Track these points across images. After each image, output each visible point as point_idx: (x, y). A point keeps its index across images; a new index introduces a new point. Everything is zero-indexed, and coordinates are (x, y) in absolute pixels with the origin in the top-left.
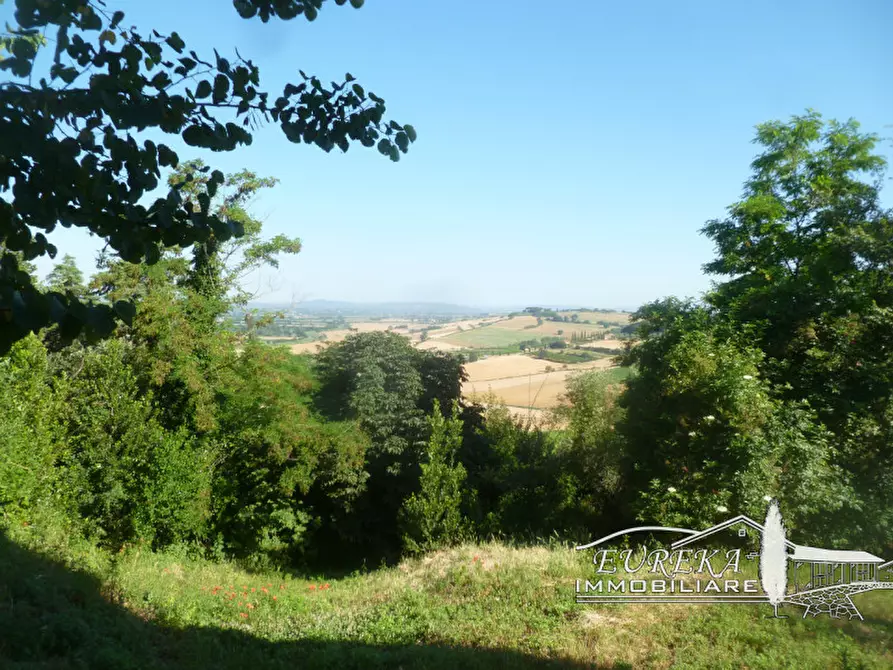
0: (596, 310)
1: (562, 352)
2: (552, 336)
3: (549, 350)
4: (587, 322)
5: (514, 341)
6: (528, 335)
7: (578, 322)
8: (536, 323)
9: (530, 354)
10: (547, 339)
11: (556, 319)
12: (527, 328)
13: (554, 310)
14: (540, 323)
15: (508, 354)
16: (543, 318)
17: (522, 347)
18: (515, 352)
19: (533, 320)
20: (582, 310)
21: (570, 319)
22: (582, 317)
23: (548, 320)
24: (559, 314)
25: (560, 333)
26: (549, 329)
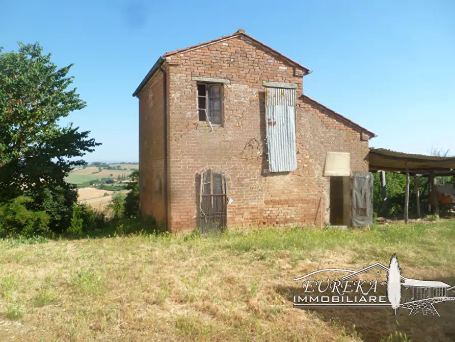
0: (130, 163)
1: (113, 185)
2: (107, 177)
3: (106, 185)
4: (125, 169)
5: (86, 180)
6: (94, 177)
7: (121, 170)
8: (98, 171)
9: (95, 187)
10: (104, 179)
11: (109, 168)
12: (93, 173)
13: (108, 163)
14: (100, 170)
15: (84, 187)
16: (102, 168)
17: (91, 184)
18: (87, 186)
19: (96, 169)
20: (123, 163)
21: (116, 168)
22: (123, 167)
23: (104, 169)
24: (111, 166)
25: (111, 175)
26: (105, 174)
